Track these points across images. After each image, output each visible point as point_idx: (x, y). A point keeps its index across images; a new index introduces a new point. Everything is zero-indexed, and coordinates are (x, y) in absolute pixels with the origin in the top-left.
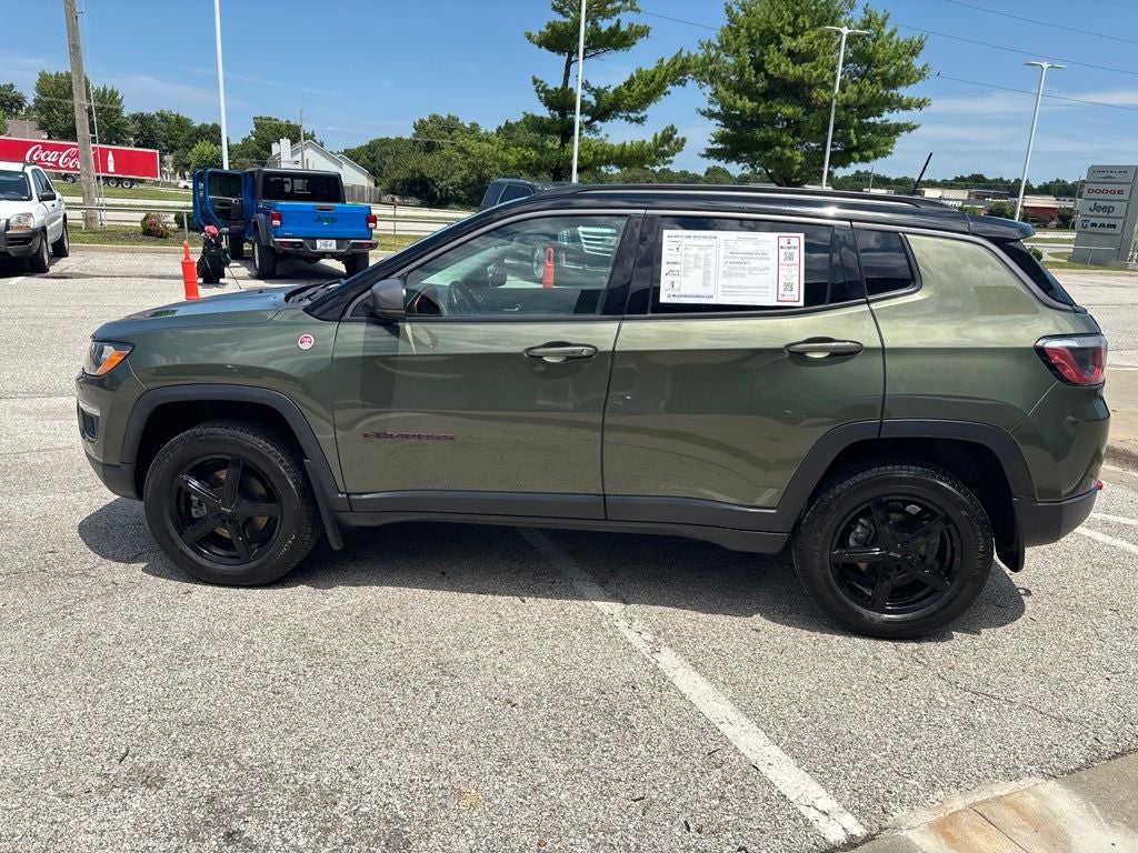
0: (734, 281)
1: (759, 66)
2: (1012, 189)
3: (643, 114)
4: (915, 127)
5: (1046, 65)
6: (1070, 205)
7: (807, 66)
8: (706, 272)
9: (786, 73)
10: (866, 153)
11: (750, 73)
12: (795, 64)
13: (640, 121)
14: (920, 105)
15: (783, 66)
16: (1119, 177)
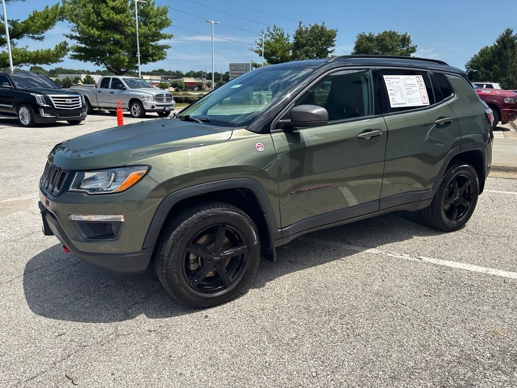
0: (410, 96)
1: (98, 14)
2: (179, 75)
3: (42, 35)
4: (170, 47)
5: (213, 22)
6: (201, 81)
7: (123, 16)
8: (401, 93)
9: (113, 18)
10: (155, 58)
11: (93, 17)
12: (116, 14)
13: (41, 39)
14: (170, 37)
15: (111, 15)
16: (241, 68)
